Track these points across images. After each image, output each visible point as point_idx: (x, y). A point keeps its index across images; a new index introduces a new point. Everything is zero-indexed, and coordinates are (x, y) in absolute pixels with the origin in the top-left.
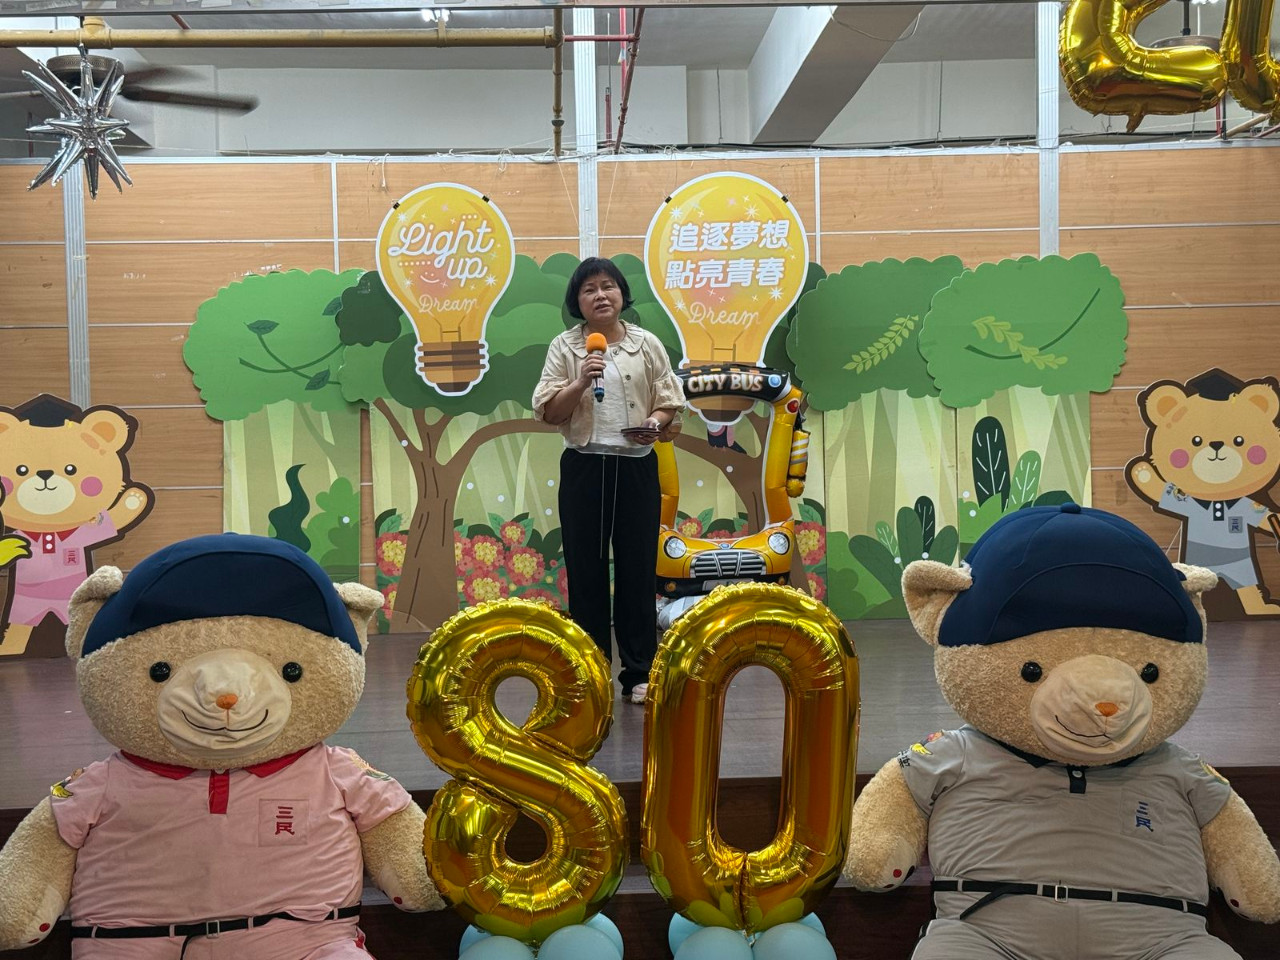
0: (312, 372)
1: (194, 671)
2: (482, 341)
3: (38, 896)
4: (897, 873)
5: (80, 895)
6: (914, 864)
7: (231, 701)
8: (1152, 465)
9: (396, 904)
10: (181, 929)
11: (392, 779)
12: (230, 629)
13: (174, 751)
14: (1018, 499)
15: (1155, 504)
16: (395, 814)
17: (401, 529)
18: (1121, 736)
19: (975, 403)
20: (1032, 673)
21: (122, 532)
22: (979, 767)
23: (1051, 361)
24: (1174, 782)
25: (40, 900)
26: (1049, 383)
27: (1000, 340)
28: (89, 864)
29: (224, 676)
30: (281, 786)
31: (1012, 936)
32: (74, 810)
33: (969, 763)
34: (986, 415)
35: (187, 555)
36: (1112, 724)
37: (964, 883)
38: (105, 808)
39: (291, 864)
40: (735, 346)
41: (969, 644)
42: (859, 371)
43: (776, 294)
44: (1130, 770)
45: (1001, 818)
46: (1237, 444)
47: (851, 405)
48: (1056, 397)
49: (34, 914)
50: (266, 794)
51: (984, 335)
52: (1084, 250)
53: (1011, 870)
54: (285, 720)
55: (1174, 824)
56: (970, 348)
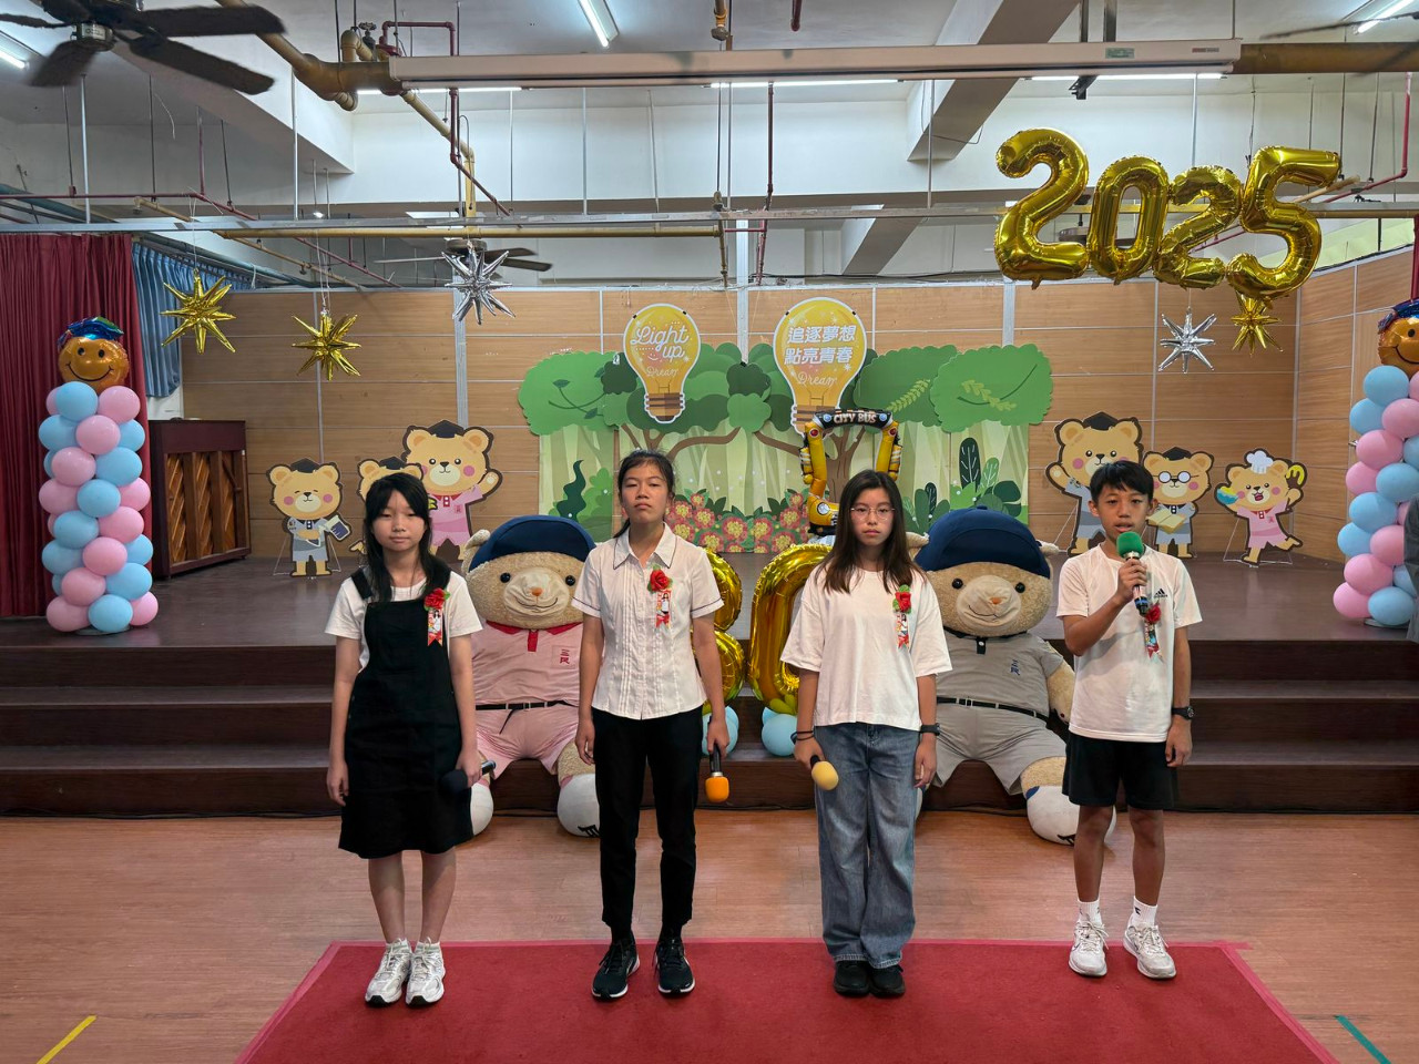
0: (588, 409)
1: (521, 578)
2: (682, 393)
7: (538, 592)
8: (1062, 467)
10: (511, 706)
12: (540, 558)
13: (512, 618)
14: (985, 485)
15: (1063, 489)
18: (1005, 616)
19: (961, 430)
20: (958, 584)
21: (485, 496)
23: (1007, 406)
24: (1033, 653)
26: (1005, 419)
27: (977, 394)
29: (537, 580)
30: (562, 640)
34: (968, 437)
35: (520, 521)
36: (999, 609)
39: (568, 677)
40: (823, 397)
43: (847, 367)
46: (1112, 455)
48: (1009, 427)
50: (557, 643)
51: (968, 391)
52: (1027, 342)
54: (567, 604)
55: (1031, 673)
56: (960, 398)
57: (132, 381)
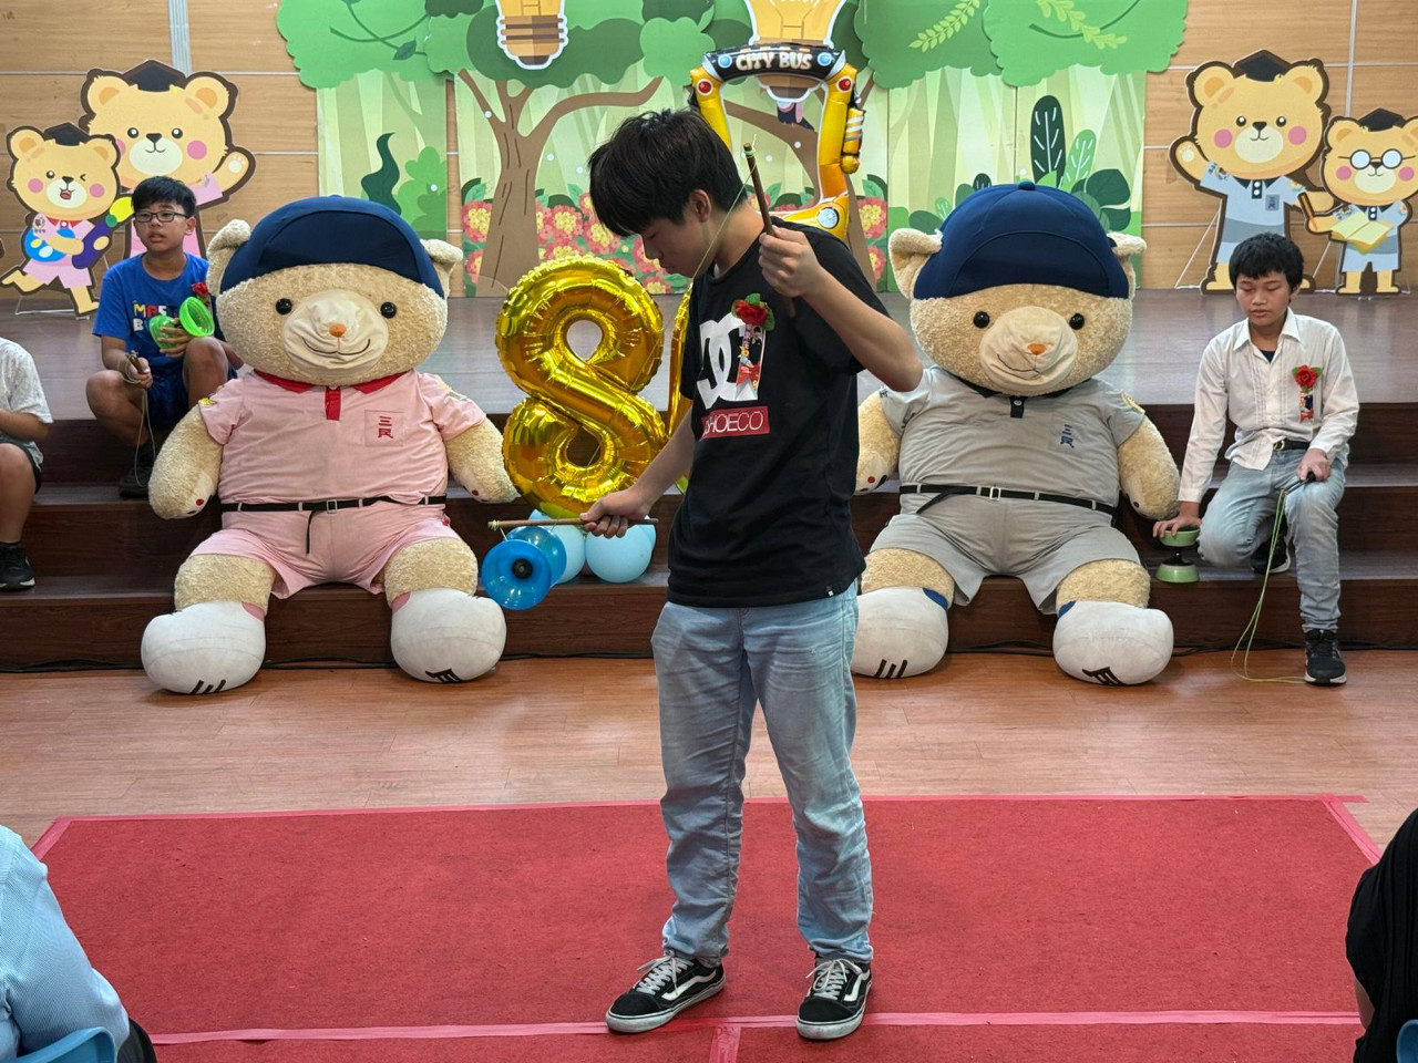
0: (399, 42)
1: (311, 307)
2: (561, 15)
3: (194, 479)
4: (871, 480)
5: (227, 480)
6: (887, 473)
7: (340, 330)
8: (1196, 144)
9: (475, 497)
10: (308, 506)
11: (470, 400)
12: (338, 273)
13: (297, 369)
14: (1073, 177)
15: (1196, 182)
16: (472, 427)
17: (486, 197)
18: (1050, 370)
19: (1034, 82)
20: (982, 321)
21: (227, 194)
22: (941, 397)
23: (1111, 40)
24: (1097, 411)
25: (196, 482)
26: (1107, 62)
27: (1063, 19)
28: (233, 456)
29: (334, 311)
30: (381, 400)
31: (955, 526)
32: (218, 414)
33: (933, 394)
34: (1045, 94)
35: (303, 212)
36: (1041, 361)
37: (922, 487)
38: (243, 413)
39: (389, 460)
40: (803, 23)
41: (936, 296)
42: (924, 49)
44: (1062, 400)
45: (954, 437)
46: (1280, 124)
47: (916, 83)
48: (1115, 77)
49: (192, 491)
50: (371, 406)
51: (1047, 14)
53: (958, 476)
54: (384, 348)
55: (1093, 444)
56: (1033, 27)
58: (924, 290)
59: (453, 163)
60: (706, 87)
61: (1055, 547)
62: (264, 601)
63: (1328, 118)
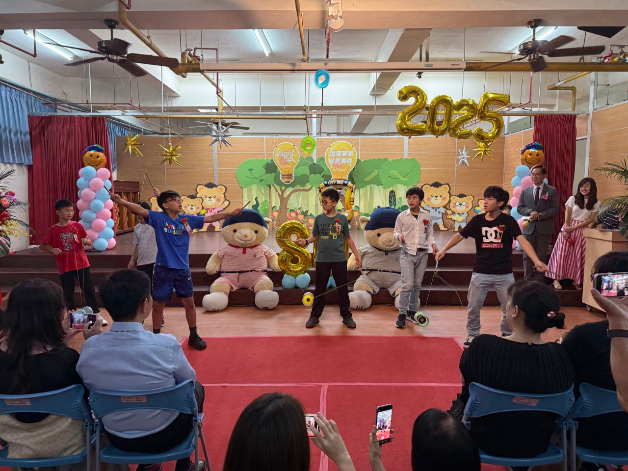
0: (260, 179)
1: (240, 231)
4: (356, 268)
5: (222, 267)
7: (246, 236)
9: (273, 271)
10: (238, 272)
11: (273, 250)
12: (246, 224)
13: (237, 244)
14: (397, 207)
15: (423, 208)
16: (273, 256)
17: (277, 210)
18: (393, 246)
19: (389, 187)
20: (379, 235)
22: (370, 251)
25: (216, 267)
27: (395, 175)
28: (223, 262)
29: (245, 232)
30: (255, 250)
31: (374, 278)
32: (221, 253)
34: (392, 190)
36: (391, 244)
37: (367, 269)
38: (226, 253)
41: (369, 230)
42: (367, 181)
44: (395, 251)
45: (373, 259)
46: (441, 196)
47: (365, 187)
49: (215, 269)
50: (252, 251)
51: (392, 174)
52: (413, 157)
53: (374, 267)
54: (255, 239)
56: (389, 176)
57: (107, 166)
58: (366, 229)
59: (270, 203)
60: (322, 188)
61: (395, 282)
62: (228, 292)
63: (450, 196)
